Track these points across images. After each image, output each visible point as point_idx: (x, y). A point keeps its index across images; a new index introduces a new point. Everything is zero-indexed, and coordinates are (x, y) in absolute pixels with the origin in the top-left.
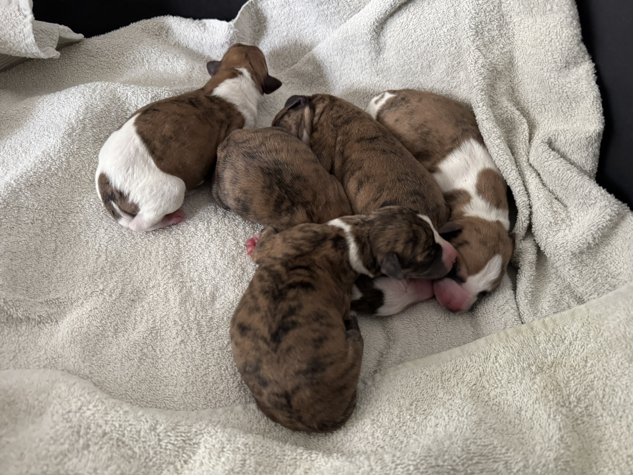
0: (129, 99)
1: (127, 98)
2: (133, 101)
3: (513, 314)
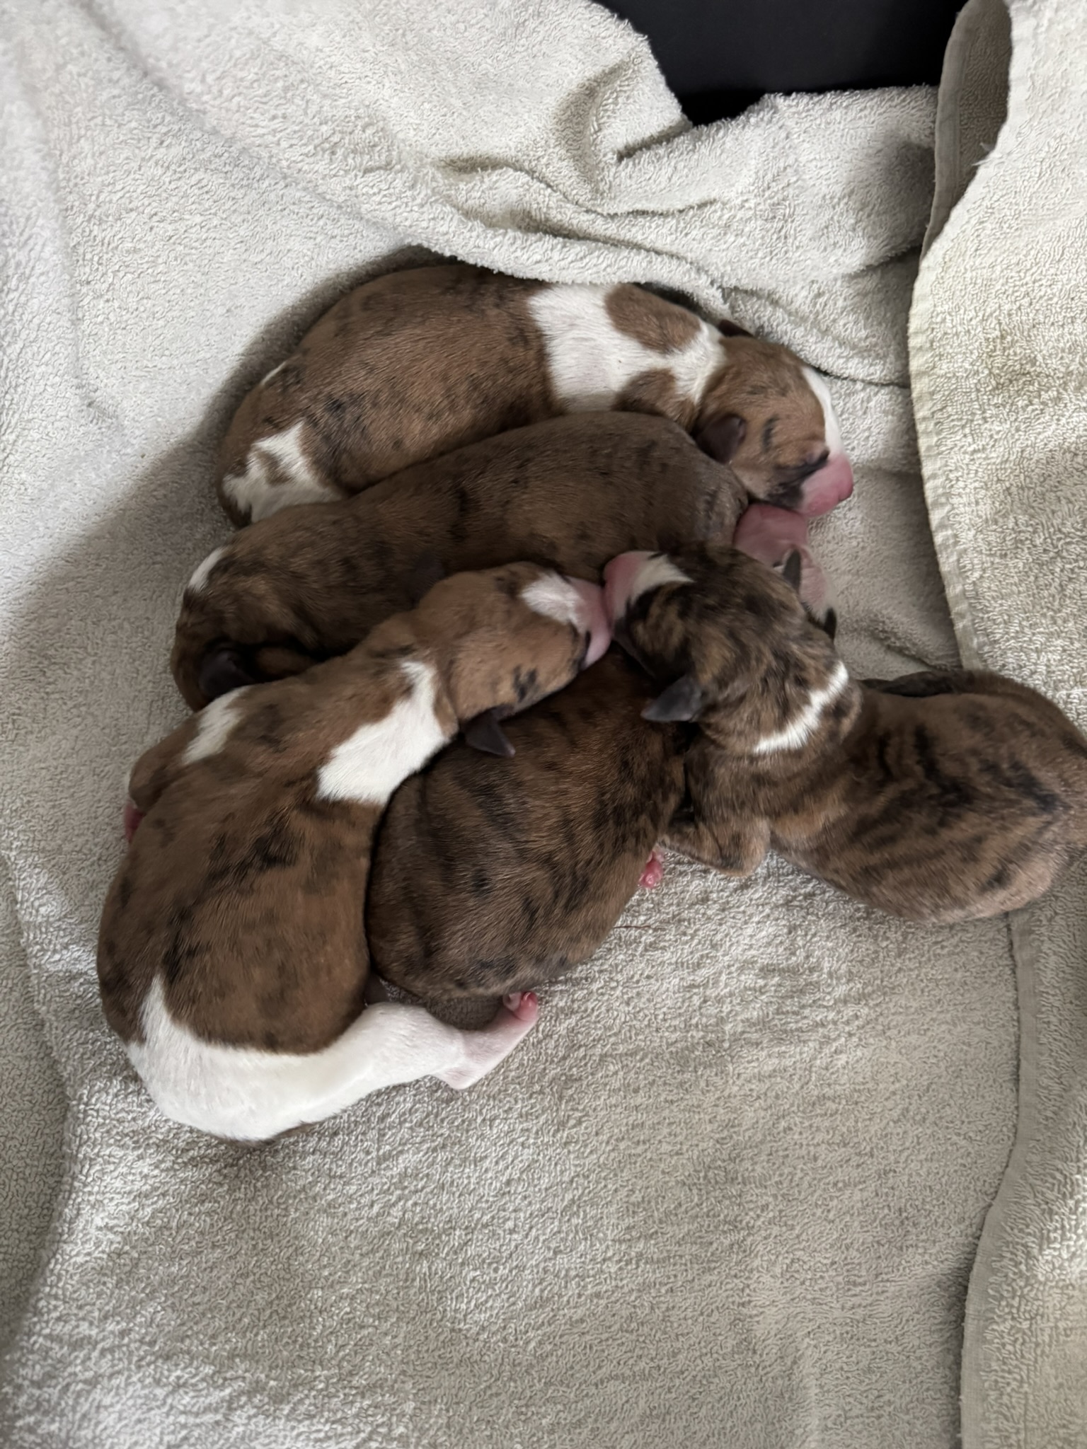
3: (876, 394)
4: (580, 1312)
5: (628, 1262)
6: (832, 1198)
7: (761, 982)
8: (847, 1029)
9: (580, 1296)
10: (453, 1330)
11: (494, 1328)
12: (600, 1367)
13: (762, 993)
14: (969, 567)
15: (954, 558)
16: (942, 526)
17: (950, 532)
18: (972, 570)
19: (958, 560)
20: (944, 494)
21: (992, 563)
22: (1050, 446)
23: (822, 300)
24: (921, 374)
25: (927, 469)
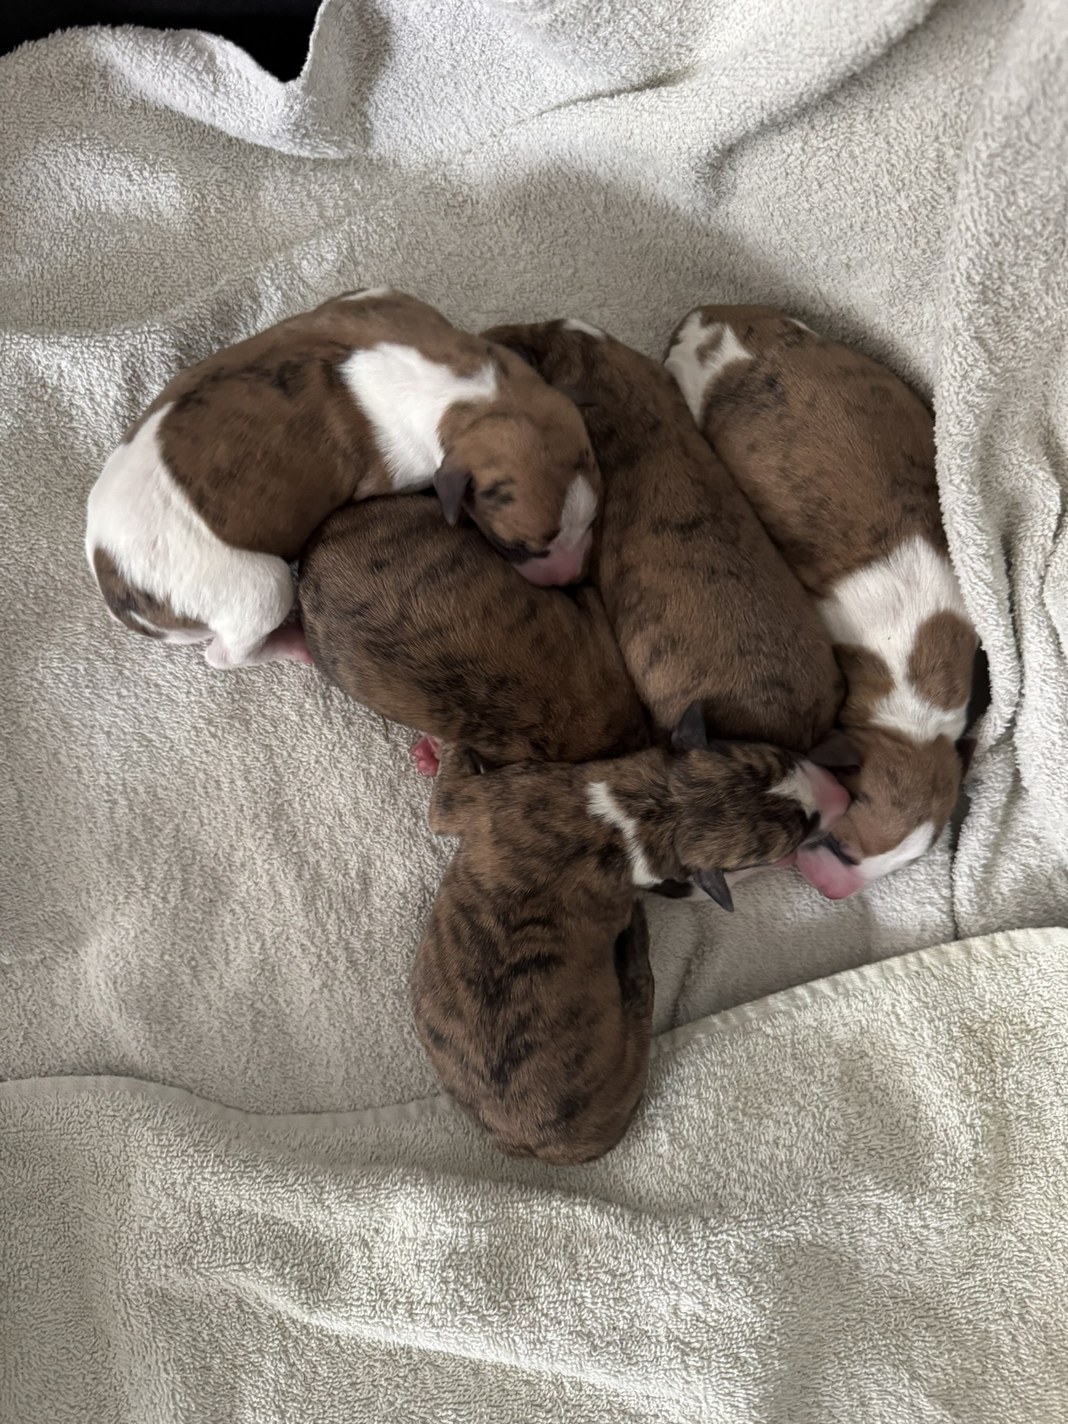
0: (65, 375)
1: (61, 376)
2: (79, 383)
3: (940, 910)
4: (63, 759)
5: (108, 793)
6: (181, 956)
7: (353, 874)
8: (324, 953)
9: (77, 757)
10: (36, 659)
11: (42, 692)
12: (26, 781)
13: (344, 876)
14: (776, 1023)
15: (783, 1008)
16: (813, 993)
17: (809, 1000)
18: (773, 1026)
19: (781, 1012)
20: (847, 990)
21: (785, 1046)
22: (918, 1091)
23: (1033, 843)
24: (968, 951)
25: (870, 971)
